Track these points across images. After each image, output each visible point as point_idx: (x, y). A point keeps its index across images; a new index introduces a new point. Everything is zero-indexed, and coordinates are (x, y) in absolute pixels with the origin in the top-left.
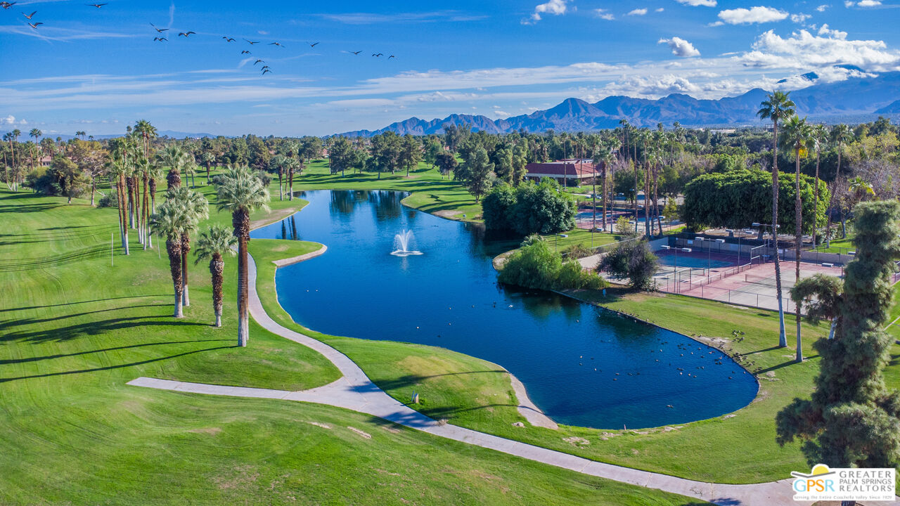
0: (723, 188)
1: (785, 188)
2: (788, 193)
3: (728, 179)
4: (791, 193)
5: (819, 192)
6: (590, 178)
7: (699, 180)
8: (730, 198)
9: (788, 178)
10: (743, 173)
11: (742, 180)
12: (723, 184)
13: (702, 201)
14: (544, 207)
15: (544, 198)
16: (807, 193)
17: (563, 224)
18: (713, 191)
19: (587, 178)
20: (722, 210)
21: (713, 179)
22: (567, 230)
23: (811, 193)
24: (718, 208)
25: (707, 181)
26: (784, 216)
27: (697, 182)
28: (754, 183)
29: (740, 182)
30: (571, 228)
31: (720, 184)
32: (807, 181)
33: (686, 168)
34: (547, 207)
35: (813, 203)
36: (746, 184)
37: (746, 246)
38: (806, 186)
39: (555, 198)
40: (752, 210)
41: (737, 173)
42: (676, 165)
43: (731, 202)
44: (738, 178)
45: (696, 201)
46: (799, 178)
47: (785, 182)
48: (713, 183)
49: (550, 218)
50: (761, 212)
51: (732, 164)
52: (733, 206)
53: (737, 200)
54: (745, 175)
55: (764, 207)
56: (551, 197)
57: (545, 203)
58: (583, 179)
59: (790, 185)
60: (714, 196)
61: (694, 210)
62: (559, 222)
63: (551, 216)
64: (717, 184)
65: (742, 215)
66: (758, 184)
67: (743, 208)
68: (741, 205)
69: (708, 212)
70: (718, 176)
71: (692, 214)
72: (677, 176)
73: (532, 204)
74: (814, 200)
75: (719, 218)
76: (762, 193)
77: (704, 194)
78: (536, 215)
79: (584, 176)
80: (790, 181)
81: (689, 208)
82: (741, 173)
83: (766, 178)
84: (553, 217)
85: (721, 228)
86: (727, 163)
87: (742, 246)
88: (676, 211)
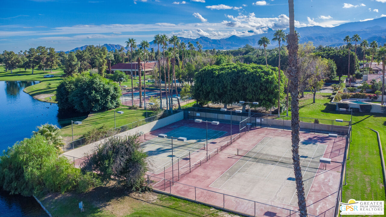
0: (219, 75)
1: (259, 75)
2: (262, 78)
3: (222, 69)
4: (264, 78)
5: (280, 77)
6: (151, 71)
7: (203, 70)
8: (223, 82)
9: (260, 68)
10: (231, 65)
11: (231, 69)
12: (219, 73)
13: (205, 85)
14: (94, 92)
15: (94, 85)
16: (273, 78)
17: (110, 104)
18: (212, 78)
19: (149, 71)
20: (219, 91)
21: (212, 69)
22: (113, 108)
23: (276, 78)
24: (216, 90)
25: (208, 70)
26: (260, 94)
27: (202, 71)
28: (239, 71)
29: (230, 71)
30: (116, 107)
31: (217, 73)
32: (272, 69)
33: (199, 64)
34: (96, 91)
35: (278, 84)
36: (233, 72)
37: (235, 116)
38: (272, 73)
39: (104, 85)
40: (238, 91)
41: (227, 65)
42: (193, 62)
43: (224, 85)
44: (228, 68)
45: (202, 85)
46: (267, 68)
47: (259, 70)
48: (212, 72)
49: (99, 100)
50: (245, 92)
51: (225, 61)
52: (226, 88)
53: (228, 84)
54: (232, 66)
55: (247, 88)
56: (100, 84)
57: (95, 89)
58: (147, 72)
59: (262, 72)
60: (213, 81)
61: (200, 91)
62: (107, 102)
63: (99, 98)
64: (215, 73)
65: (232, 94)
66: (241, 72)
67: (232, 89)
68: (231, 87)
69: (209, 92)
70: (216, 67)
71: (199, 94)
72: (194, 68)
73: (85, 90)
74: (278, 83)
75: (217, 97)
76: (244, 79)
77: (207, 79)
78: (87, 98)
79: (146, 70)
80: (262, 69)
81: (198, 89)
82: (229, 65)
83: (246, 68)
84: (101, 98)
85: (218, 103)
86: (222, 61)
87: (233, 116)
88: (190, 92)
